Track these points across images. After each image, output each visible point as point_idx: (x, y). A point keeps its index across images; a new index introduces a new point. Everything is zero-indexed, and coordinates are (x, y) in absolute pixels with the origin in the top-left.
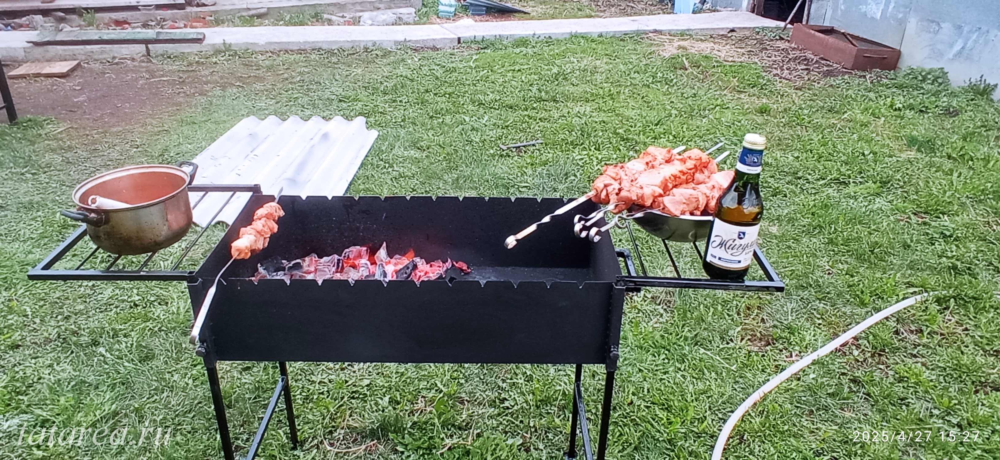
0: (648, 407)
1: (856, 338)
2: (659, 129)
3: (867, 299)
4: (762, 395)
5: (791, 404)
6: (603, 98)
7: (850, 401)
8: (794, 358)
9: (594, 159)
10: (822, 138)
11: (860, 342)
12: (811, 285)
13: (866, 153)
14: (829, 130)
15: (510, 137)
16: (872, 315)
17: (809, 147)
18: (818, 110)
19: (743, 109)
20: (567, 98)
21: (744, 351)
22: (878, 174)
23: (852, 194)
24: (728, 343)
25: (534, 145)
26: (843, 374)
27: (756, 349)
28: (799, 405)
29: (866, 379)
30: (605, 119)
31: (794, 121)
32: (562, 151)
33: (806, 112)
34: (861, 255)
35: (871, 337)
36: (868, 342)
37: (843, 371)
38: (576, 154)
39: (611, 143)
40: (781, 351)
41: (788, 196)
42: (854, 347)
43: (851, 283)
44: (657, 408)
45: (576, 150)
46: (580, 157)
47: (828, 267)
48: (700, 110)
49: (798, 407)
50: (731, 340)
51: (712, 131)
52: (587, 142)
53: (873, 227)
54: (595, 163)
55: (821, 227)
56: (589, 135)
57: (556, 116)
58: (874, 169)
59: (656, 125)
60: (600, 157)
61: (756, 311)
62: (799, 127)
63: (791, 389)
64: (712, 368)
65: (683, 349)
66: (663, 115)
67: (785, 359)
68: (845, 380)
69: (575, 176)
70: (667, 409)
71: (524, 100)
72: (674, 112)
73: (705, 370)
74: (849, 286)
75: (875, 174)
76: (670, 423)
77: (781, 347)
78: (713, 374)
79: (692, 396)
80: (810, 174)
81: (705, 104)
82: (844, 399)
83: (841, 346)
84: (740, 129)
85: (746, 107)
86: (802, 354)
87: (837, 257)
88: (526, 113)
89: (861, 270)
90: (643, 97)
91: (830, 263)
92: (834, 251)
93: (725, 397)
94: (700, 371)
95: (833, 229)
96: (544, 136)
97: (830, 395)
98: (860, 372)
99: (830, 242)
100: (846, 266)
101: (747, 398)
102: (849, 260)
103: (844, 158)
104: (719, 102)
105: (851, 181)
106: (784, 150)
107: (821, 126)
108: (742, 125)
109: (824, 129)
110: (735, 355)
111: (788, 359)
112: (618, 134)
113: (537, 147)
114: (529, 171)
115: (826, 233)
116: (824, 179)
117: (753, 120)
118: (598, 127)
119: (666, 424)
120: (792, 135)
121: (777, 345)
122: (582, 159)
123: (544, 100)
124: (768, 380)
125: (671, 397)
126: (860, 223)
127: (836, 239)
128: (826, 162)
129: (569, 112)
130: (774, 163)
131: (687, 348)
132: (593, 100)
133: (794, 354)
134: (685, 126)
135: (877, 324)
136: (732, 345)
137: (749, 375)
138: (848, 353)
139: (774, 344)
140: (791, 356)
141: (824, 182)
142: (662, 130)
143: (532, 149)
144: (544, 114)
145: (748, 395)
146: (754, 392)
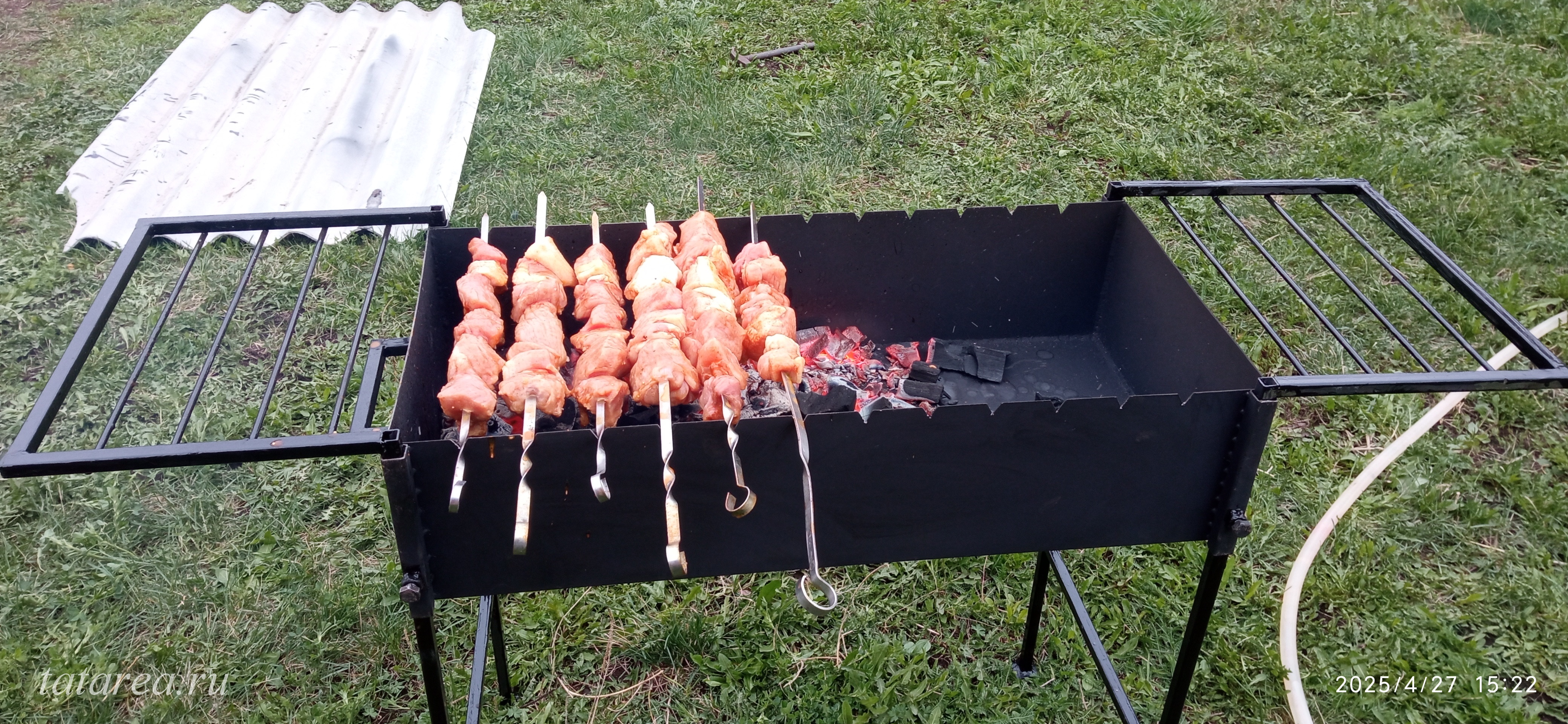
4: (1335, 522)
5: (1391, 536)
7: (1491, 524)
8: (1369, 446)
10: (1316, 12)
11: (1478, 407)
13: (1401, 38)
17: (1296, 33)
22: (1436, 80)
23: (1396, 120)
25: (796, 52)
26: (1466, 472)
27: (1297, 432)
28: (1404, 537)
29: (1507, 479)
35: (1496, 398)
36: (1492, 406)
37: (1464, 466)
40: (1342, 433)
41: (1285, 130)
42: (1468, 418)
49: (1404, 542)
53: (1454, 185)
58: (1425, 71)
63: (1383, 508)
67: (1354, 449)
75: (1430, 80)
77: (1341, 426)
82: (1480, 521)
83: (1445, 417)
84: (1165, 3)
86: (1382, 437)
97: (1455, 514)
98: (1494, 466)
101: (1309, 530)
103: (1365, 51)
105: (1388, 94)
111: (1358, 449)
116: (1338, 94)
121: (1334, 423)
124: (1337, 493)
133: (1368, 440)
137: (1301, 485)
138: (1460, 430)
139: (1327, 421)
140: (1364, 441)
143: (795, 60)
145: (1311, 526)
146: (1319, 517)
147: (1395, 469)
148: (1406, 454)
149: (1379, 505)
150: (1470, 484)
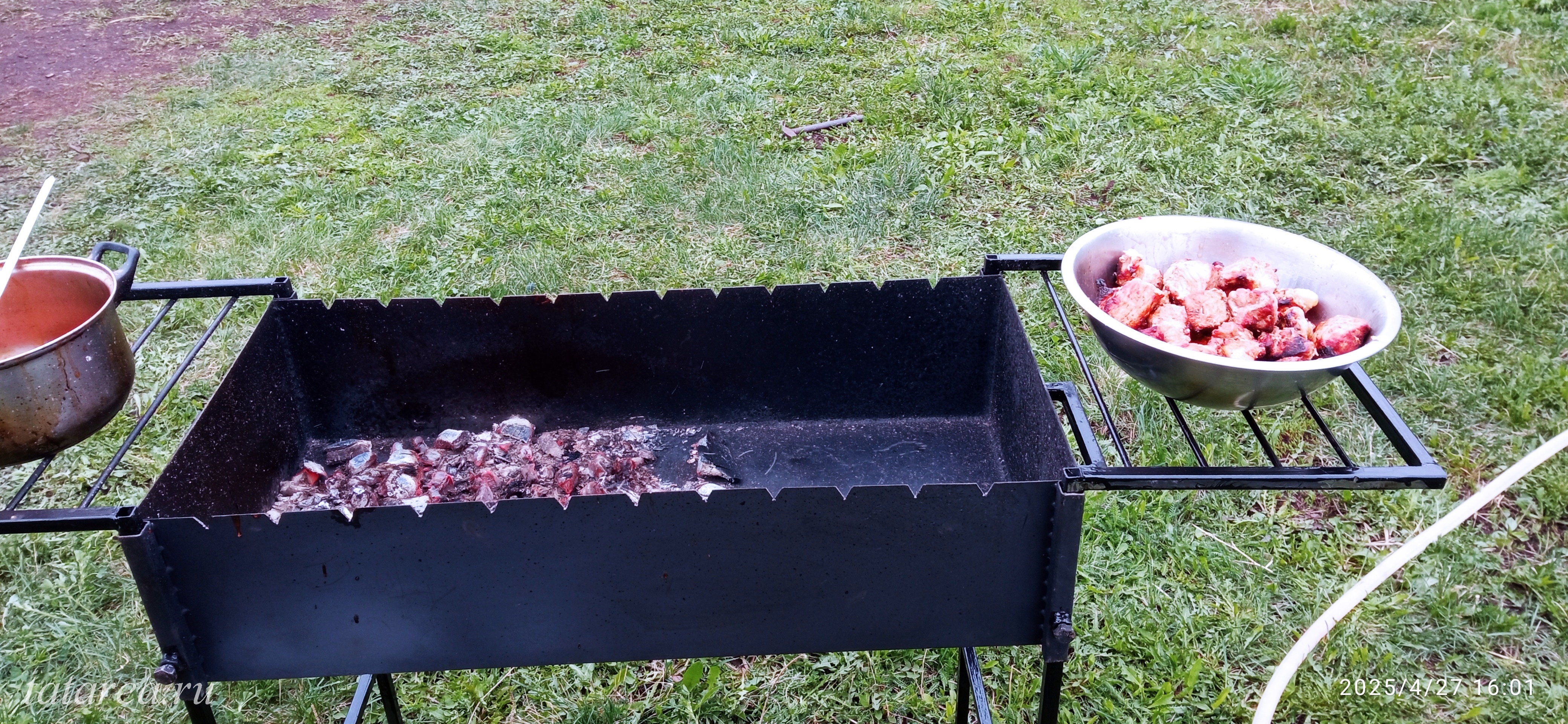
0: (1104, 660)
1: (1510, 494)
2: (1082, 80)
3: (1524, 407)
4: (1332, 625)
5: (1394, 642)
6: (970, 22)
7: (1513, 632)
8: (1388, 541)
9: (962, 148)
10: (1403, 76)
11: (1519, 501)
12: (1408, 386)
13: (1493, 103)
14: (1413, 60)
15: (800, 111)
16: (1539, 444)
17: (1378, 98)
18: (1389, 21)
19: (1241, 27)
20: (902, 26)
21: (1284, 530)
22: (1522, 146)
23: (1473, 188)
24: (1250, 514)
25: (845, 125)
26: (1493, 573)
27: (1308, 524)
28: (1409, 644)
29: (1539, 582)
30: (978, 66)
31: (1344, 46)
32: (900, 135)
33: (1365, 26)
34: (1505, 319)
35: (1541, 491)
36: (1536, 500)
37: (1491, 566)
38: (927, 139)
39: (991, 113)
40: (1359, 526)
41: (1347, 200)
42: (1507, 513)
43: (1489, 378)
44: (1121, 663)
45: (927, 131)
46: (933, 144)
47: (1440, 347)
48: (1158, 36)
49: (1407, 649)
50: (1257, 507)
51: (1184, 76)
52: (947, 114)
53: (1525, 258)
54: (964, 155)
55: (1416, 262)
56: (949, 100)
57: (886, 62)
58: (1512, 137)
59: (1076, 71)
60: (972, 143)
61: (1302, 444)
62: (1355, 58)
63: (1390, 610)
64: (1223, 569)
65: (1162, 529)
66: (1087, 48)
67: (1370, 544)
68: (1496, 586)
69: (927, 182)
70: (1142, 661)
71: (822, 35)
72: (1108, 42)
73: (1212, 576)
74: (1486, 384)
75: (1516, 146)
76: (1152, 694)
77: (1359, 518)
78: (1228, 582)
79: (1189, 632)
80: (1384, 154)
81: (1167, 22)
82: (1500, 628)
83: (1480, 511)
84: (1239, 69)
85: (1248, 21)
86: (1404, 532)
87: (1455, 324)
88: (827, 60)
89: (1508, 348)
90: (1047, 16)
91: (1444, 339)
92: (1448, 310)
93: (1255, 631)
94: (1199, 575)
95: (1442, 266)
96: (864, 107)
97: (1471, 620)
98: (1526, 567)
99: (1441, 292)
100: (1476, 342)
101: (1301, 632)
102: (1481, 328)
103: (1450, 116)
104: (1193, 16)
105: (1468, 161)
106: (1330, 107)
107: (1397, 52)
108: (1244, 61)
109: (1404, 59)
110: (1267, 539)
111: (1375, 544)
112: (1005, 94)
113: (853, 129)
114: (841, 178)
115: (1430, 274)
116: (1414, 162)
117: (1265, 48)
118: (965, 82)
119: (1143, 696)
120: (1342, 75)
121: (1351, 514)
122: (937, 148)
123: (859, 34)
124: (1340, 591)
125: (1149, 637)
126: (1496, 250)
127: (1450, 285)
128: (1416, 127)
129: (907, 55)
130: (1313, 137)
131: (1170, 528)
132: (953, 28)
133: (1387, 534)
134: (1132, 70)
135: (1550, 462)
136: (1258, 516)
137: (1301, 582)
138: (1495, 526)
139: (1344, 513)
140: (1382, 536)
141: (1413, 167)
142: (1087, 81)
143: (842, 132)
144: (860, 62)
145: (1303, 627)
146: (1315, 619)
147: (1412, 568)
148: (1427, 552)
149: (1385, 607)
150: (1495, 587)
